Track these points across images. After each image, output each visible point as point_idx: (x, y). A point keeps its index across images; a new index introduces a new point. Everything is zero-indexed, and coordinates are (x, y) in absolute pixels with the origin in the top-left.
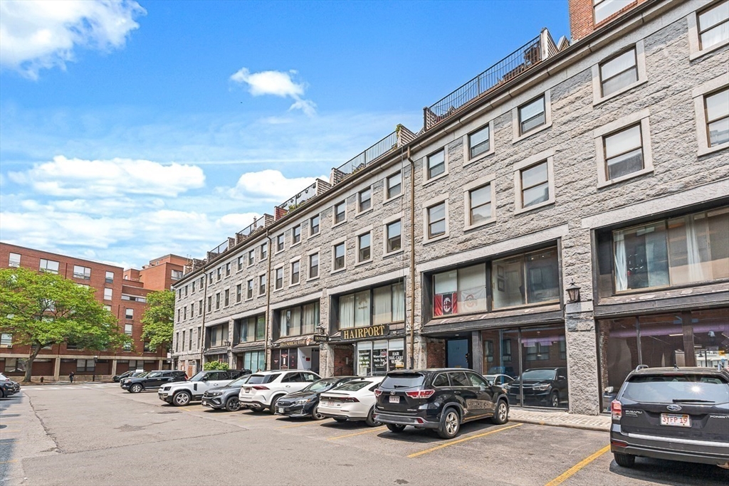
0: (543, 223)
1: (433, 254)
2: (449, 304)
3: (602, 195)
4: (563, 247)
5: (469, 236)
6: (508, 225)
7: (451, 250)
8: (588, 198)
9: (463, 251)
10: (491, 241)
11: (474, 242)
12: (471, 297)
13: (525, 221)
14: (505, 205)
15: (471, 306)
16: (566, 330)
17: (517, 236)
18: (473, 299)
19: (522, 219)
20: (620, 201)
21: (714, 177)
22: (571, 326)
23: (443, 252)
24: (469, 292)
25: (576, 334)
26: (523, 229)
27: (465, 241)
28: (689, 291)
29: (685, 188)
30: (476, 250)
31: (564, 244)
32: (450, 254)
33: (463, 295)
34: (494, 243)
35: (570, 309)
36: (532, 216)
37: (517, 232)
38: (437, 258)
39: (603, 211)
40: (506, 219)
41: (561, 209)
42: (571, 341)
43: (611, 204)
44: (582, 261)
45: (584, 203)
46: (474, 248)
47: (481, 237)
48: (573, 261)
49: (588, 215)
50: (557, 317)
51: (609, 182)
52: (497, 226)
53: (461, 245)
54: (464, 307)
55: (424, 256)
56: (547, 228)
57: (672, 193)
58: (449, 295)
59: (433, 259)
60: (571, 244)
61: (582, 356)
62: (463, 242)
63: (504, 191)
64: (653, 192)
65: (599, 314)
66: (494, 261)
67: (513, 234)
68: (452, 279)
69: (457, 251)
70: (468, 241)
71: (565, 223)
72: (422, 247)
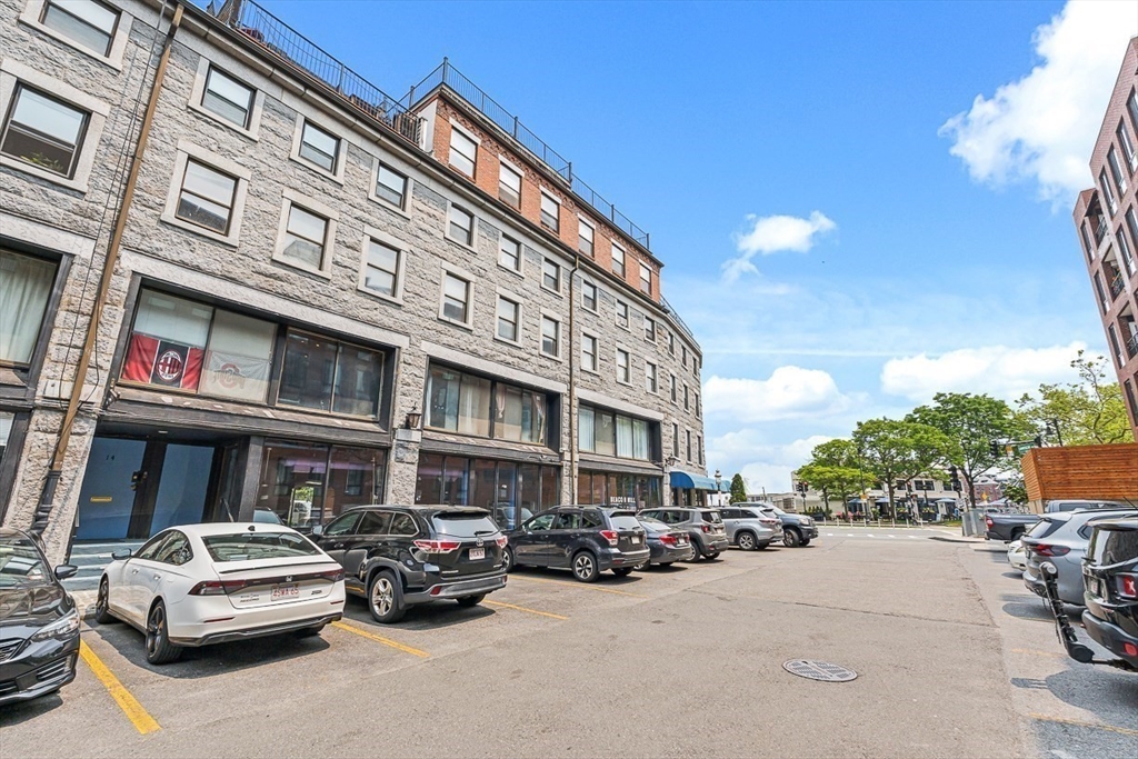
0: (387, 321)
1: (187, 256)
2: (175, 366)
3: (441, 327)
4: (402, 360)
5: (281, 272)
6: (347, 296)
7: (236, 272)
8: (430, 322)
9: (262, 289)
10: (317, 303)
11: (288, 288)
12: (230, 370)
13: (368, 306)
14: (345, 267)
15: (231, 386)
16: (393, 458)
17: (354, 318)
18: (236, 373)
19: (365, 300)
20: (452, 342)
21: (498, 358)
22: (400, 455)
23: (216, 267)
24: (233, 360)
25: (402, 465)
26: (364, 314)
27: (270, 276)
28: (471, 441)
29: (485, 357)
30: (287, 302)
31: (403, 357)
32: (233, 280)
33: (214, 361)
34: (320, 308)
35: (401, 435)
36: (377, 305)
37: (355, 312)
38: (197, 269)
39: (437, 342)
40: (346, 287)
41: (406, 316)
42: (396, 473)
43: (445, 339)
44: (417, 384)
45: (426, 324)
46: (286, 297)
47: (299, 287)
48: (410, 381)
49: (427, 339)
50: (384, 441)
51: (447, 319)
52: (331, 288)
53: (262, 278)
54: (212, 383)
55: (158, 245)
56: (389, 329)
57: (480, 356)
58: (182, 349)
59: (183, 265)
60: (410, 362)
61: (403, 492)
62: (266, 276)
63: (348, 247)
64: (471, 348)
65: (425, 447)
66: (290, 328)
67: (350, 312)
68: (196, 319)
69: (249, 282)
70: (276, 279)
71: (407, 334)
72: (153, 222)
